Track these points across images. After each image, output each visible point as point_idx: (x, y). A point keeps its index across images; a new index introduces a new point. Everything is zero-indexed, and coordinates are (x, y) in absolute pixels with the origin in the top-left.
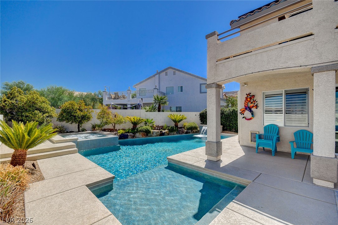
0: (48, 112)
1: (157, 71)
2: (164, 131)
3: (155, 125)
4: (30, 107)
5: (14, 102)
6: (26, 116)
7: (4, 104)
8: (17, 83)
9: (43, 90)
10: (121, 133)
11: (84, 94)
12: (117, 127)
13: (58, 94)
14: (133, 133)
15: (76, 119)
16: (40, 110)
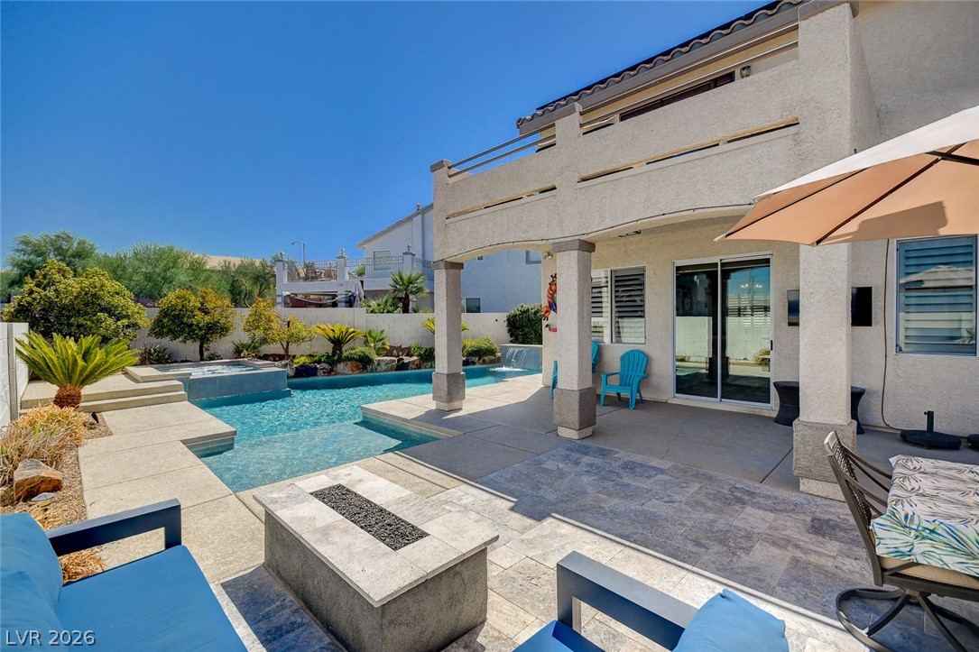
0: (127, 316)
1: (418, 206)
2: (407, 359)
3: (388, 344)
4: (87, 305)
5: (50, 293)
6: (79, 326)
7: (29, 299)
8: (53, 237)
9: (122, 256)
10: (301, 363)
11: (234, 265)
12: (293, 349)
13: (161, 266)
14: (330, 364)
15: (193, 331)
16: (109, 311)
